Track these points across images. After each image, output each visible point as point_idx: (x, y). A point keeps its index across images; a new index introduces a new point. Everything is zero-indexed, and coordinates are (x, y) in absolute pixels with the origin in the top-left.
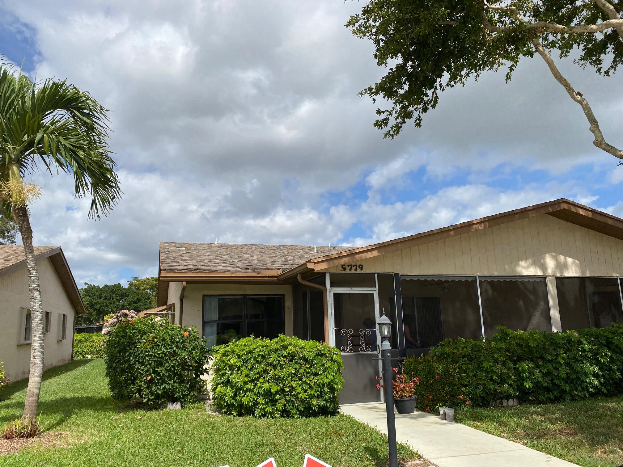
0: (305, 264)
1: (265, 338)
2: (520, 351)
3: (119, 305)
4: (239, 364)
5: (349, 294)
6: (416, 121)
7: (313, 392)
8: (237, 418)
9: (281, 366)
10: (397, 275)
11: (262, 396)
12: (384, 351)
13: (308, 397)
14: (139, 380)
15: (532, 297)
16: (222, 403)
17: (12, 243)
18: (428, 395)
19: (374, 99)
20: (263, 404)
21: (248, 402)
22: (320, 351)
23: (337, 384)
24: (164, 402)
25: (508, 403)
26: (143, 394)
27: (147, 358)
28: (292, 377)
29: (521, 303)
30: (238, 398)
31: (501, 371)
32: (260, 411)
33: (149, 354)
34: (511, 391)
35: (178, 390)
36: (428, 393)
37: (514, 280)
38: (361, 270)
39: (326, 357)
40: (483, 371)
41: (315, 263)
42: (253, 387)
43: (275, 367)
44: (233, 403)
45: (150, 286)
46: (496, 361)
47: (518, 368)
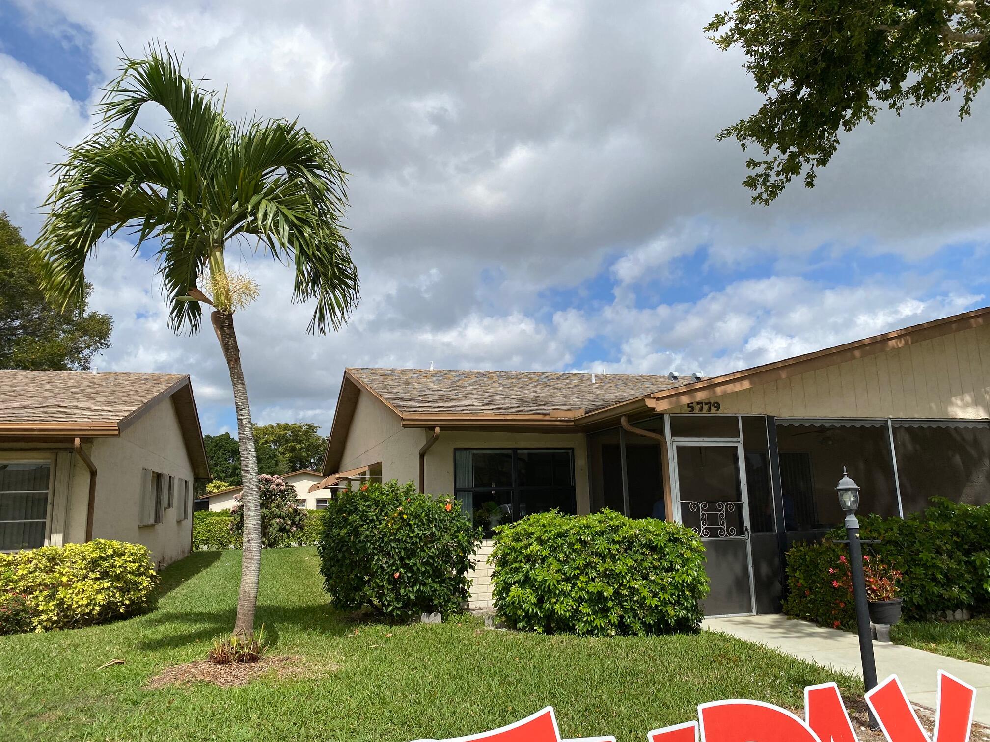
0: (643, 400)
1: (569, 514)
2: (973, 536)
3: (228, 468)
4: (544, 553)
5: (700, 447)
6: (806, 178)
7: (667, 597)
8: (544, 636)
9: (613, 557)
10: (771, 418)
11: (586, 602)
12: (851, 530)
13: (659, 603)
14: (379, 579)
15: (973, 453)
16: (519, 612)
17: (84, 369)
18: (838, 601)
19: (743, 145)
20: (589, 615)
21: (564, 611)
22: (673, 534)
23: (702, 584)
24: (417, 613)
25: (954, 616)
26: (386, 599)
27: (393, 545)
28: (632, 574)
29: (957, 459)
30: (547, 606)
31: (948, 567)
32: (584, 626)
33: (395, 538)
34: (964, 596)
35: (439, 594)
36: (836, 599)
37: (944, 426)
38: (718, 410)
39: (682, 543)
40: (918, 565)
41: (658, 399)
42: (570, 588)
43: (603, 558)
44: (537, 612)
45: (275, 438)
46: (939, 552)
47: (974, 561)
